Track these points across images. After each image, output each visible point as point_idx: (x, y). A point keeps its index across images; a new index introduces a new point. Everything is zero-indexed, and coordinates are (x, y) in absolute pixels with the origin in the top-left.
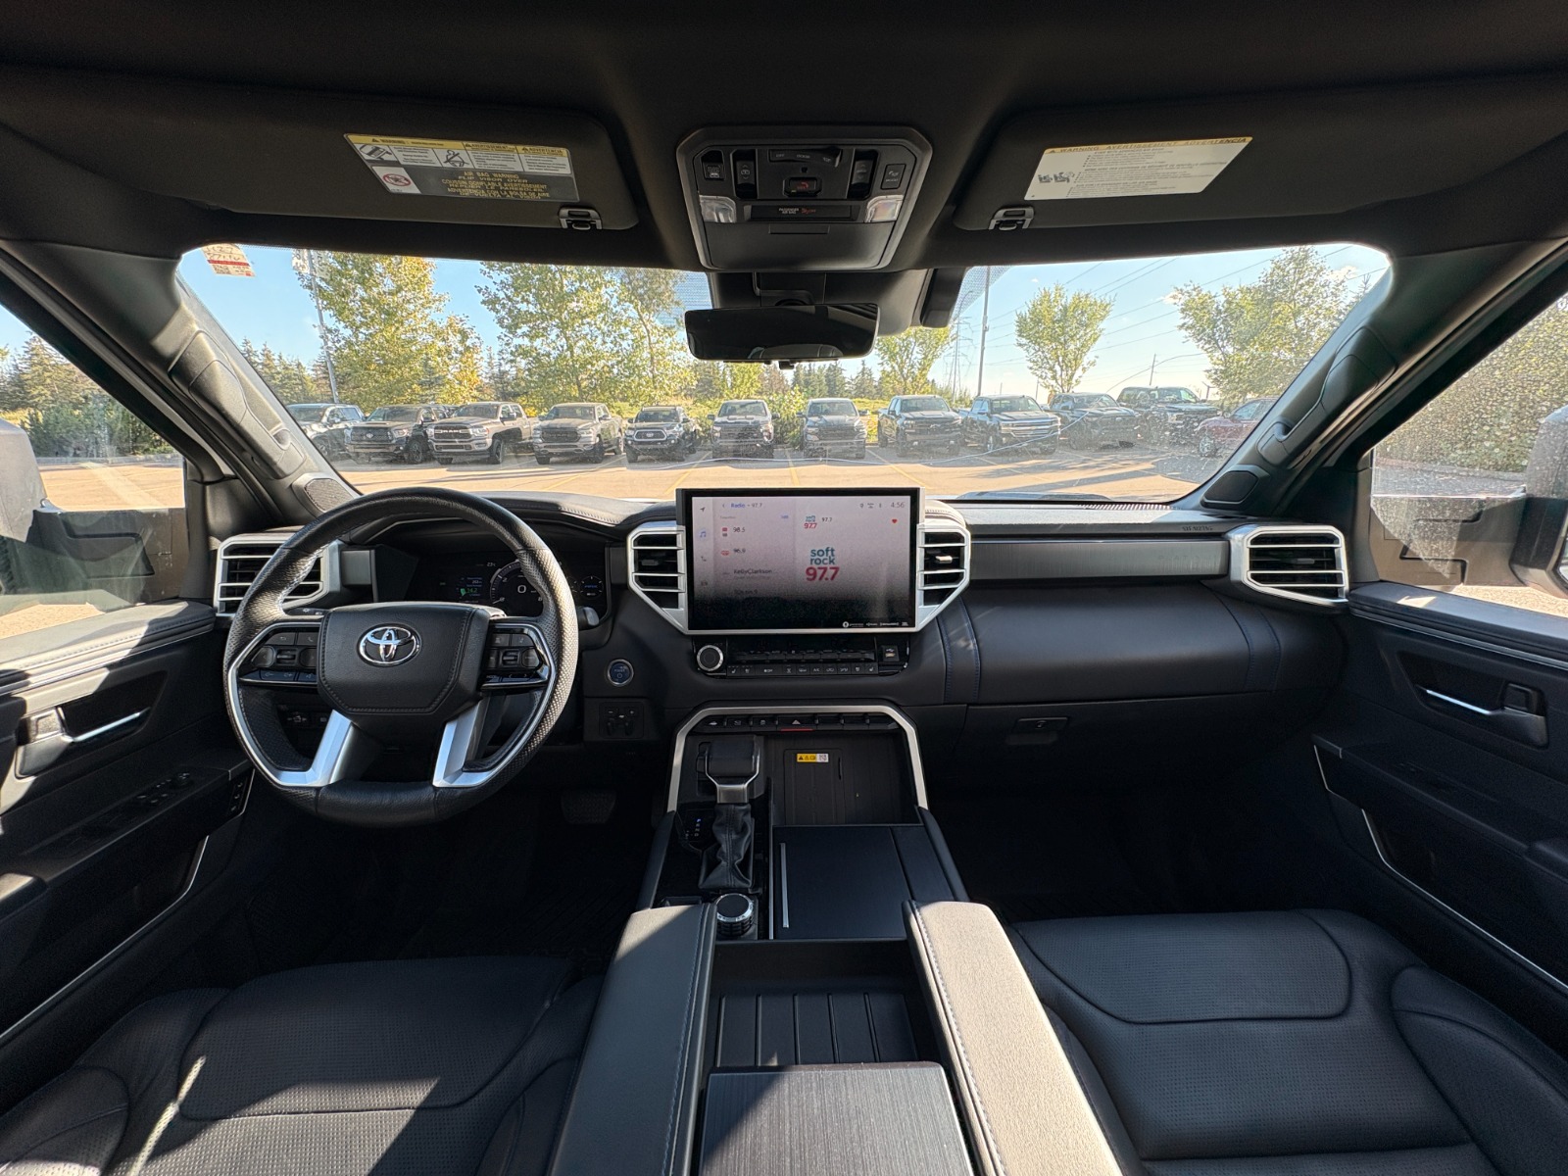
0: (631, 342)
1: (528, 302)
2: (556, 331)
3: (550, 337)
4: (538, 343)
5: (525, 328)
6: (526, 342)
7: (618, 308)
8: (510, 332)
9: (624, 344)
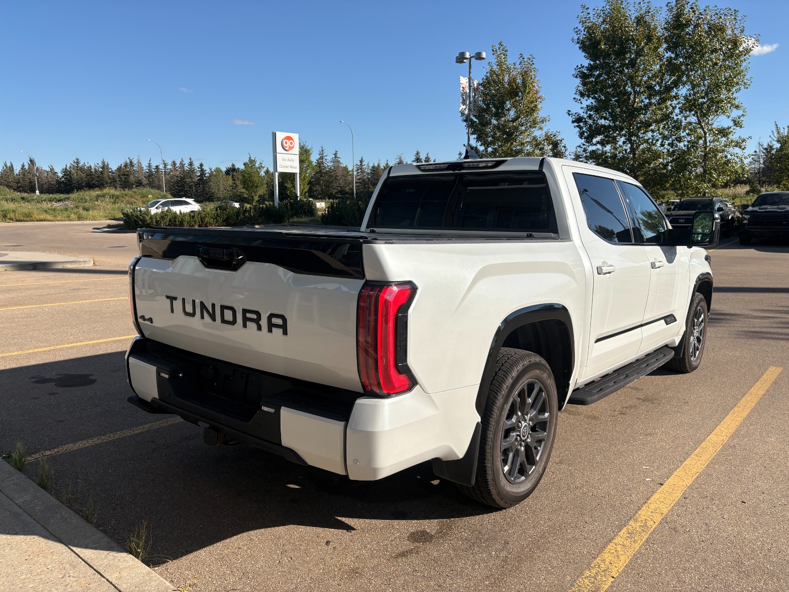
0: (686, 143)
1: (605, 118)
2: (623, 139)
3: (619, 143)
4: (608, 148)
5: (598, 138)
6: (599, 146)
7: (679, 117)
8: (588, 142)
9: (681, 145)
